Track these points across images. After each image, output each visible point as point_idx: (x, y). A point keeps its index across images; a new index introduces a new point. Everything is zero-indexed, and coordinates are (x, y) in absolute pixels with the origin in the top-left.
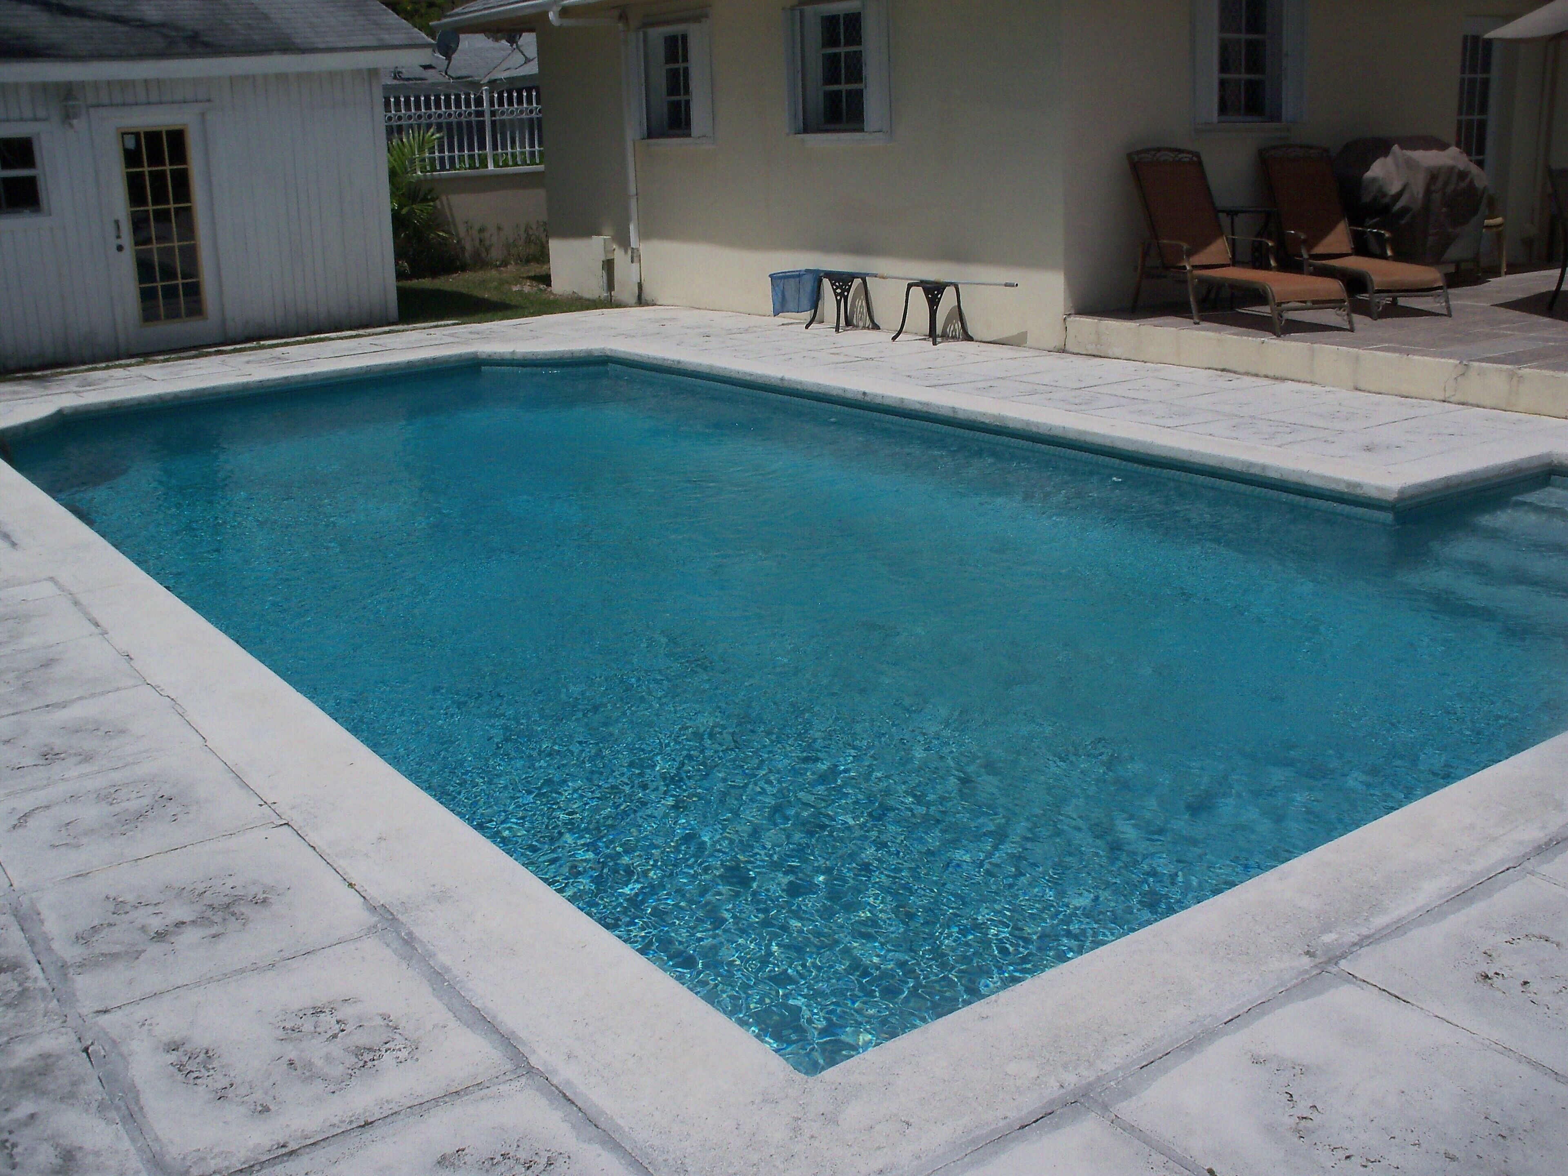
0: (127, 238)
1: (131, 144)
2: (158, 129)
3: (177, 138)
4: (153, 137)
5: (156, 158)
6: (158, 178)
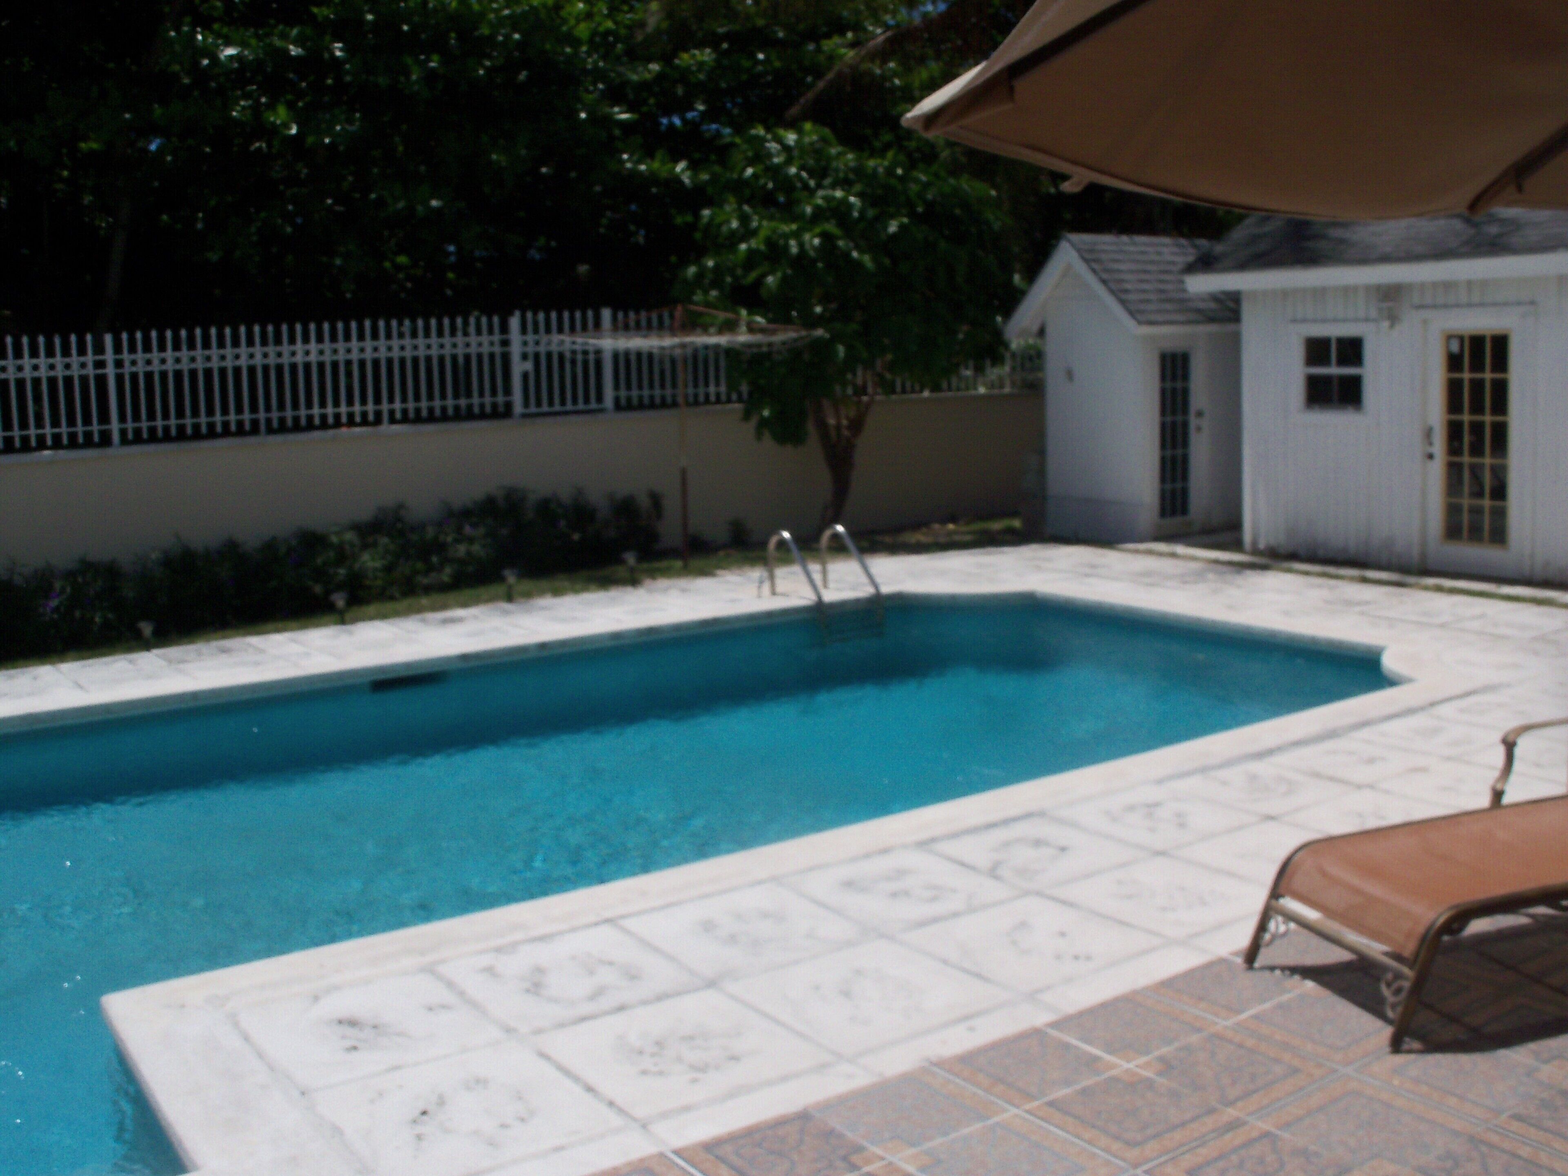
0: (1439, 446)
1: (1455, 347)
2: (1481, 333)
3: (1501, 343)
4: (1477, 342)
5: (1477, 365)
6: (1477, 386)
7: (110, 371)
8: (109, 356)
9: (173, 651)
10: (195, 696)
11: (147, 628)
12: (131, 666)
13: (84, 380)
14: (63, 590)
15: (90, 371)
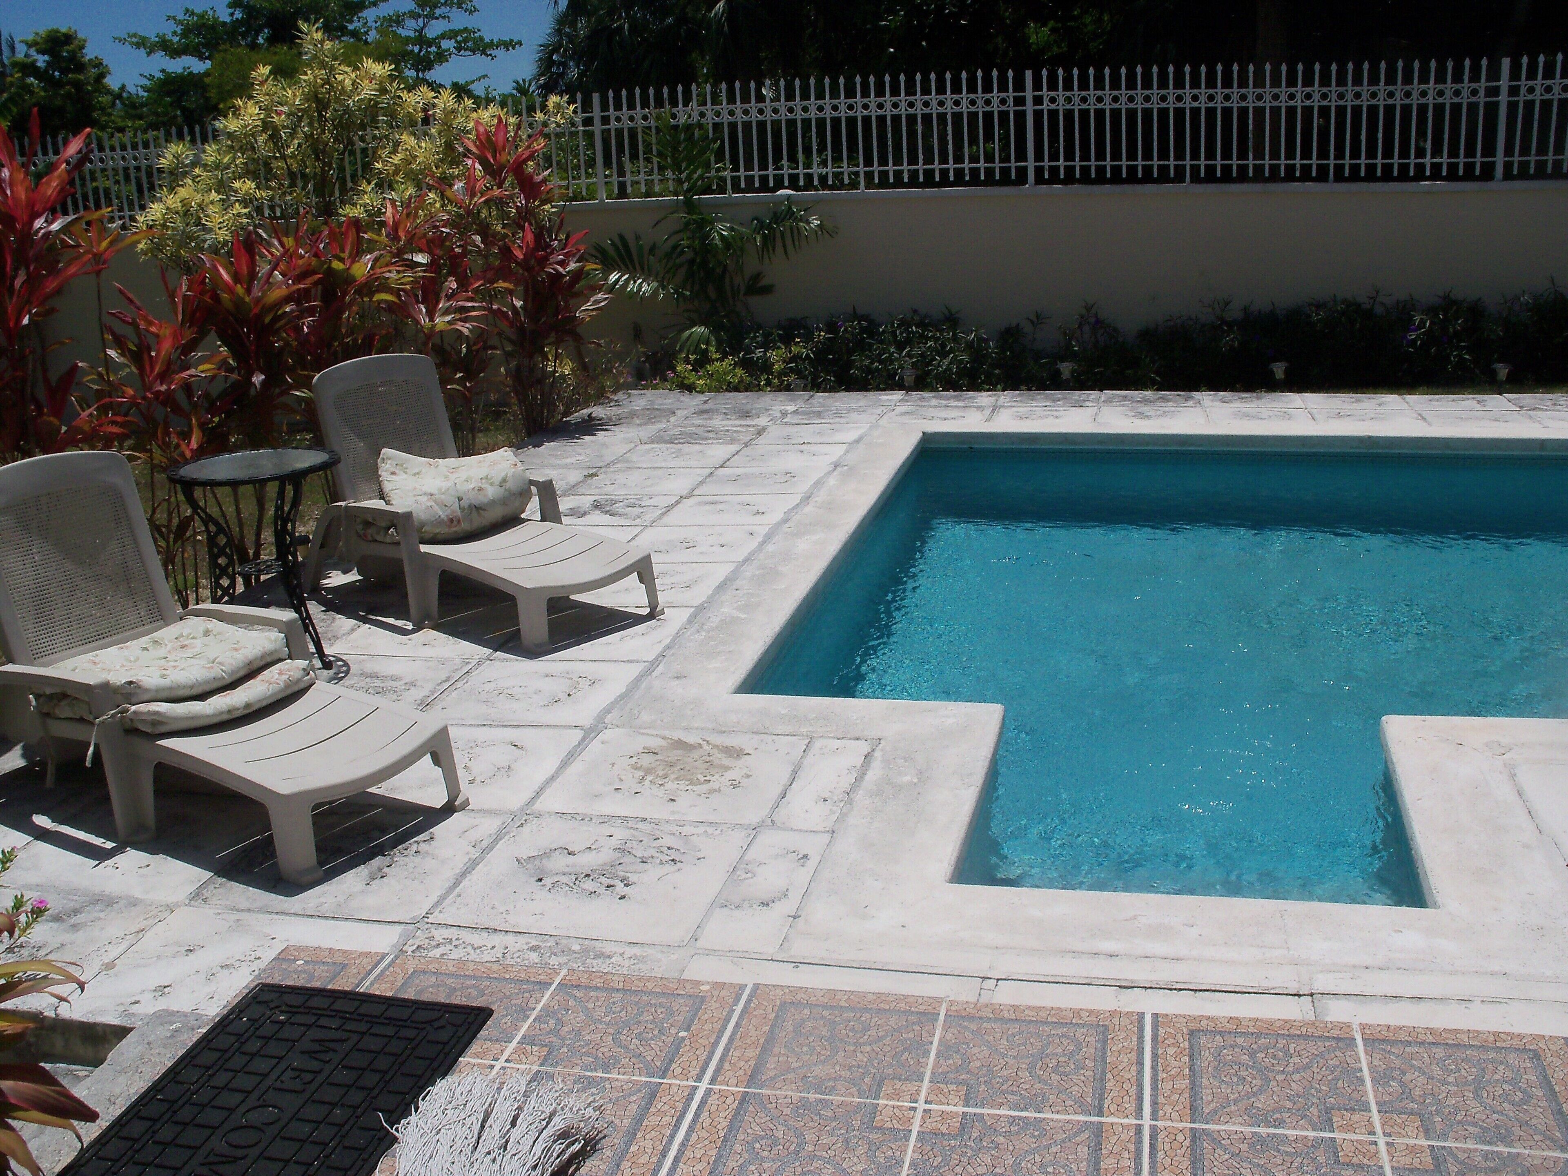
7: (1503, 98)
8: (1504, 83)
9: (1527, 398)
10: (1542, 443)
11: (1503, 371)
12: (1478, 407)
13: (1473, 108)
14: (1422, 323)
15: (1481, 98)
